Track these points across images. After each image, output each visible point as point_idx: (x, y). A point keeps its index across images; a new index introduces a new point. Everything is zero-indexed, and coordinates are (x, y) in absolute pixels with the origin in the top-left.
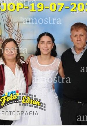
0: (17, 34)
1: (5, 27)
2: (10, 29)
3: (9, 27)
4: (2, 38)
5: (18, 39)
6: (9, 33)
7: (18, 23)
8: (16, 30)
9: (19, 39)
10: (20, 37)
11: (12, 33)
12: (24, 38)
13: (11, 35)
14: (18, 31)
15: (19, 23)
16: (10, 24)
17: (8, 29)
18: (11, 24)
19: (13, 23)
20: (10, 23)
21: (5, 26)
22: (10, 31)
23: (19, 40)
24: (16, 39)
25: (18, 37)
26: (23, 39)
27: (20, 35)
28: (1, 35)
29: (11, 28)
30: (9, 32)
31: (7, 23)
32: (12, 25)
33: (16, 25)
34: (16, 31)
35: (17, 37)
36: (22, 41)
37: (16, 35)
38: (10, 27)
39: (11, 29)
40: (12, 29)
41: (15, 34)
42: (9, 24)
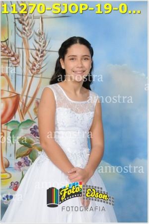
0: (38, 40)
1: (15, 25)
2: (24, 29)
3: (23, 24)
4: (9, 46)
5: (39, 50)
6: (23, 38)
7: (42, 18)
8: (37, 32)
9: (41, 51)
10: (43, 47)
11: (28, 38)
12: (51, 50)
13: (26, 40)
14: (40, 35)
15: (43, 20)
16: (25, 19)
17: (21, 29)
18: (27, 19)
19: (31, 18)
20: (26, 17)
21: (15, 23)
22: (24, 33)
23: (42, 53)
24: (36, 49)
25: (40, 45)
26: (49, 51)
27: (45, 43)
28: (8, 39)
29: (27, 26)
30: (23, 36)
31: (19, 17)
32: (30, 21)
33: (38, 22)
34: (37, 34)
35: (37, 46)
36: (47, 54)
37: (37, 42)
38: (26, 24)
39: (27, 28)
40: (30, 30)
41: (35, 41)
42: (23, 20)
